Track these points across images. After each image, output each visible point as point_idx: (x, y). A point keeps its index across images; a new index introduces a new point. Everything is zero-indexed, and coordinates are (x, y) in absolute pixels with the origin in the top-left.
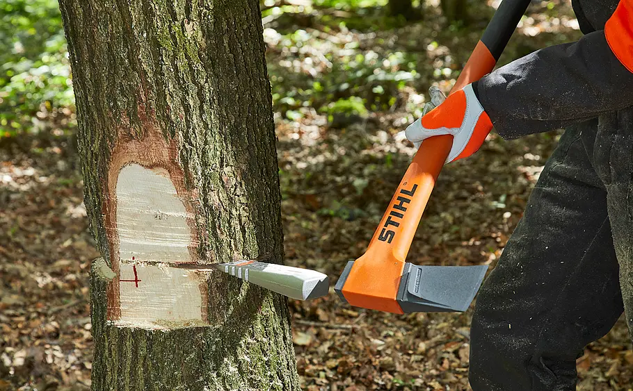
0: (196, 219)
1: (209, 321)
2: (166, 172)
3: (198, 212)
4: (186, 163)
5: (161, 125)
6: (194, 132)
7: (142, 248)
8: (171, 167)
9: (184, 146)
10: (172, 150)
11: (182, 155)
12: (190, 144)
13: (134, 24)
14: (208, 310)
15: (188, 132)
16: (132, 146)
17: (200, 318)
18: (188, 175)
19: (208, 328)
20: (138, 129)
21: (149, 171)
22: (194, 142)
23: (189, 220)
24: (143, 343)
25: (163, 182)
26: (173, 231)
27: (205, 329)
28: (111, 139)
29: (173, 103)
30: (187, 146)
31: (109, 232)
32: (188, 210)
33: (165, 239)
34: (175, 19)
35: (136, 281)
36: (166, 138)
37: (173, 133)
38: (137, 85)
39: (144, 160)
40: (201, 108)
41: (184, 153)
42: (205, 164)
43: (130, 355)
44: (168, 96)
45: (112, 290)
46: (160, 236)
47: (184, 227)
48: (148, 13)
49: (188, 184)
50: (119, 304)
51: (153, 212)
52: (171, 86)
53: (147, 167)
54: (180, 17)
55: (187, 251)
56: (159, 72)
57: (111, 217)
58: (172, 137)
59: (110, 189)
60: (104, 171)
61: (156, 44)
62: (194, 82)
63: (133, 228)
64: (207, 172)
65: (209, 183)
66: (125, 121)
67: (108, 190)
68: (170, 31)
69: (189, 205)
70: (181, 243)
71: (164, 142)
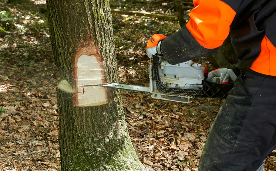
0: (104, 70)
1: (108, 102)
2: (95, 56)
3: (104, 68)
4: (101, 53)
5: (94, 42)
6: (103, 43)
7: (86, 81)
8: (96, 55)
9: (101, 48)
10: (97, 49)
11: (100, 51)
12: (103, 47)
13: (86, 9)
14: (108, 98)
15: (101, 43)
16: (84, 49)
17: (105, 101)
18: (102, 56)
19: (108, 104)
20: (86, 43)
21: (90, 56)
22: (103, 46)
23: (102, 71)
24: (90, 111)
25: (94, 60)
26: (96, 75)
27: (107, 104)
28: (77, 47)
29: (98, 34)
30: (102, 48)
31: (74, 77)
32: (101, 68)
33: (94, 78)
34: (98, 7)
35: (84, 92)
36: (95, 45)
37: (98, 44)
38: (87, 29)
39: (88, 53)
40: (104, 35)
41: (101, 50)
42: (106, 53)
43: (84, 115)
44: (97, 32)
45: (75, 96)
46: (92, 77)
47: (100, 73)
48: (90, 5)
49: (102, 60)
50: (78, 100)
51: (90, 70)
52: (97, 29)
53: (89, 55)
54: (99, 6)
55: (101, 81)
56: (94, 24)
57: (75, 73)
58: (97, 45)
59: (75, 63)
60: (73, 58)
61: (93, 15)
62: (102, 27)
63: (83, 75)
64: (107, 55)
65: (108, 59)
66: (82, 41)
67: (74, 64)
68: (96, 11)
69: (102, 66)
70: (99, 78)
71: (95, 47)
